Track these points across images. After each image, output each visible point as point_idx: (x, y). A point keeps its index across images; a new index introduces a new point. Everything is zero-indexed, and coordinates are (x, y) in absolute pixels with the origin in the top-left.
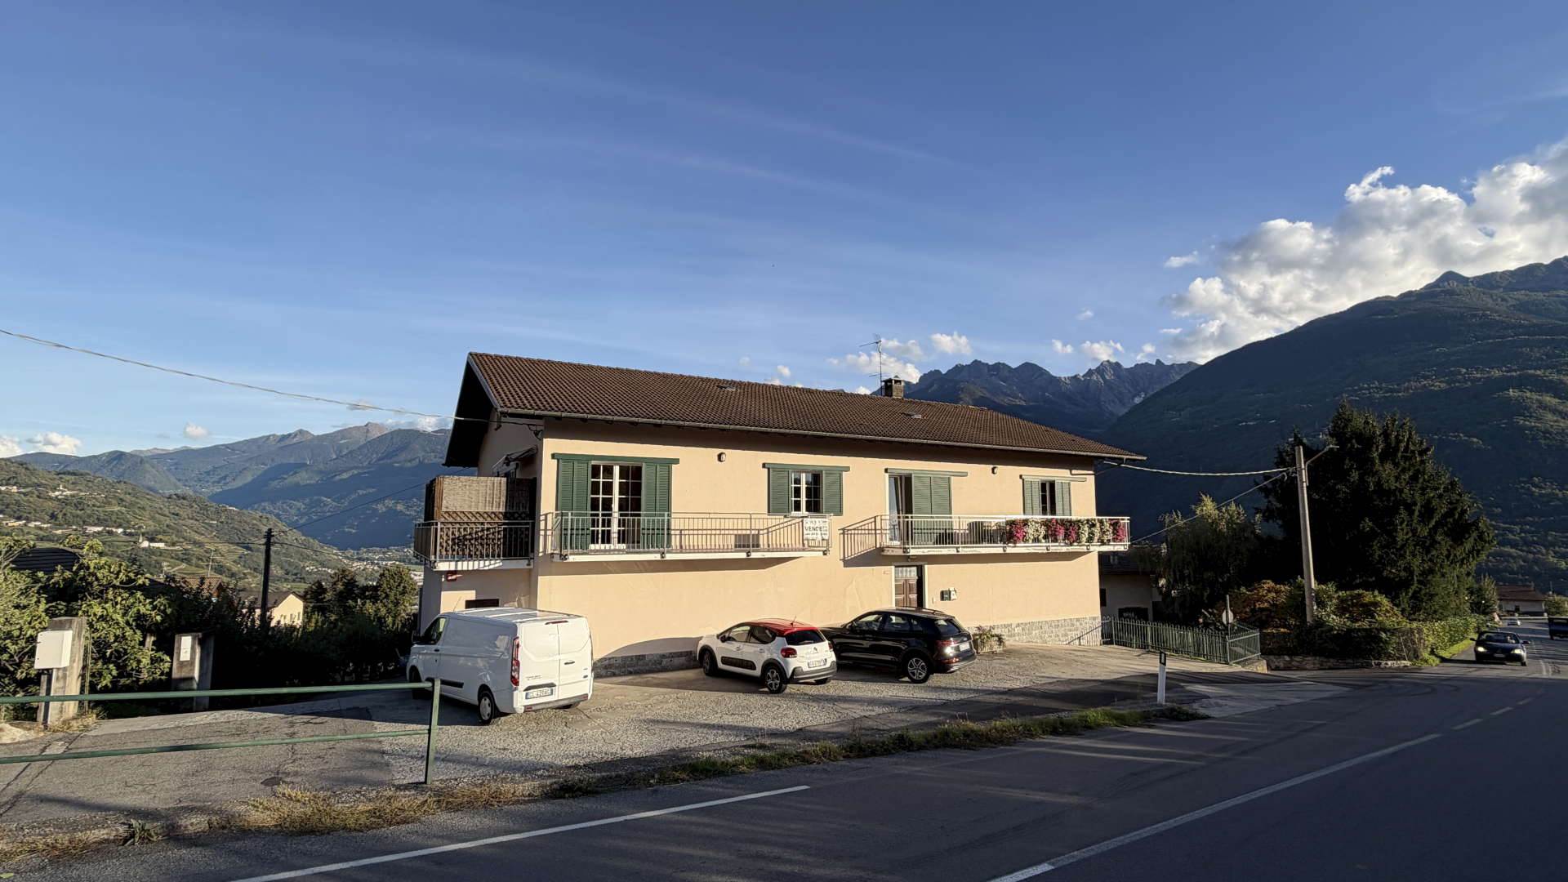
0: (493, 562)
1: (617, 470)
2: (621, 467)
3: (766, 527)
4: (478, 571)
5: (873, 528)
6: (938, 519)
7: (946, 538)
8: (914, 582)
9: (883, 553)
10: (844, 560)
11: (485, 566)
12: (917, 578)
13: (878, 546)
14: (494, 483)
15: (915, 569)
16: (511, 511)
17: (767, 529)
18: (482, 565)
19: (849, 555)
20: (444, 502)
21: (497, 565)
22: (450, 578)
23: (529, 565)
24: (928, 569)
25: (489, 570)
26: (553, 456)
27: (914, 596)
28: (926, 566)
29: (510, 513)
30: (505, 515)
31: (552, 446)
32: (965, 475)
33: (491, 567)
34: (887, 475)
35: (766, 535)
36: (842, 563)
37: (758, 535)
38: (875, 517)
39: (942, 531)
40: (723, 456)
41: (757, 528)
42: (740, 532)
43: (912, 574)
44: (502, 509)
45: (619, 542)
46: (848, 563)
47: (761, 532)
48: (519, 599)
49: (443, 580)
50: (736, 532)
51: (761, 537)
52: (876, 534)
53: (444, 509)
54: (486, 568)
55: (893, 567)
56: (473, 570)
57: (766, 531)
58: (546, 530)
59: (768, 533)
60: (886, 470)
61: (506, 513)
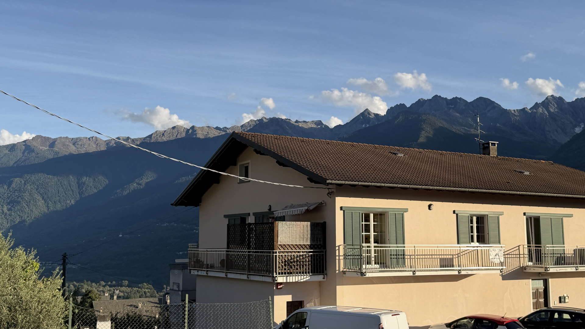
0: (305, 277)
1: (372, 216)
2: (374, 214)
3: (457, 253)
4: (296, 283)
5: (518, 253)
6: (557, 248)
7: (561, 260)
8: (541, 290)
9: (525, 271)
10: (502, 275)
11: (301, 279)
12: (544, 288)
13: (521, 266)
14: (304, 226)
15: (542, 281)
16: (313, 244)
17: (458, 254)
18: (300, 279)
19: (505, 272)
20: (279, 238)
21: (308, 278)
22: (279, 287)
23: (324, 278)
24: (551, 281)
25: (304, 282)
26: (341, 208)
27: (542, 300)
28: (550, 279)
29: (313, 245)
30: (311, 247)
31: (341, 201)
32: (571, 216)
33: (305, 280)
34: (525, 217)
35: (457, 259)
36: (501, 278)
37: (453, 258)
38: (519, 246)
39: (559, 255)
40: (432, 207)
41: (452, 254)
42: (443, 257)
43: (540, 284)
44: (309, 243)
45: (375, 263)
46: (506, 277)
47: (454, 256)
48: (314, 301)
49: (275, 288)
50: (440, 257)
51: (454, 259)
52: (520, 257)
53: (279, 243)
54: (302, 281)
55: (531, 280)
56: (295, 282)
57: (457, 256)
58: (339, 256)
59: (458, 257)
60: (525, 214)
61: (311, 245)
